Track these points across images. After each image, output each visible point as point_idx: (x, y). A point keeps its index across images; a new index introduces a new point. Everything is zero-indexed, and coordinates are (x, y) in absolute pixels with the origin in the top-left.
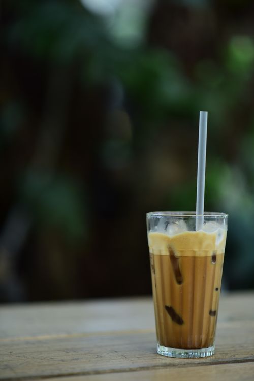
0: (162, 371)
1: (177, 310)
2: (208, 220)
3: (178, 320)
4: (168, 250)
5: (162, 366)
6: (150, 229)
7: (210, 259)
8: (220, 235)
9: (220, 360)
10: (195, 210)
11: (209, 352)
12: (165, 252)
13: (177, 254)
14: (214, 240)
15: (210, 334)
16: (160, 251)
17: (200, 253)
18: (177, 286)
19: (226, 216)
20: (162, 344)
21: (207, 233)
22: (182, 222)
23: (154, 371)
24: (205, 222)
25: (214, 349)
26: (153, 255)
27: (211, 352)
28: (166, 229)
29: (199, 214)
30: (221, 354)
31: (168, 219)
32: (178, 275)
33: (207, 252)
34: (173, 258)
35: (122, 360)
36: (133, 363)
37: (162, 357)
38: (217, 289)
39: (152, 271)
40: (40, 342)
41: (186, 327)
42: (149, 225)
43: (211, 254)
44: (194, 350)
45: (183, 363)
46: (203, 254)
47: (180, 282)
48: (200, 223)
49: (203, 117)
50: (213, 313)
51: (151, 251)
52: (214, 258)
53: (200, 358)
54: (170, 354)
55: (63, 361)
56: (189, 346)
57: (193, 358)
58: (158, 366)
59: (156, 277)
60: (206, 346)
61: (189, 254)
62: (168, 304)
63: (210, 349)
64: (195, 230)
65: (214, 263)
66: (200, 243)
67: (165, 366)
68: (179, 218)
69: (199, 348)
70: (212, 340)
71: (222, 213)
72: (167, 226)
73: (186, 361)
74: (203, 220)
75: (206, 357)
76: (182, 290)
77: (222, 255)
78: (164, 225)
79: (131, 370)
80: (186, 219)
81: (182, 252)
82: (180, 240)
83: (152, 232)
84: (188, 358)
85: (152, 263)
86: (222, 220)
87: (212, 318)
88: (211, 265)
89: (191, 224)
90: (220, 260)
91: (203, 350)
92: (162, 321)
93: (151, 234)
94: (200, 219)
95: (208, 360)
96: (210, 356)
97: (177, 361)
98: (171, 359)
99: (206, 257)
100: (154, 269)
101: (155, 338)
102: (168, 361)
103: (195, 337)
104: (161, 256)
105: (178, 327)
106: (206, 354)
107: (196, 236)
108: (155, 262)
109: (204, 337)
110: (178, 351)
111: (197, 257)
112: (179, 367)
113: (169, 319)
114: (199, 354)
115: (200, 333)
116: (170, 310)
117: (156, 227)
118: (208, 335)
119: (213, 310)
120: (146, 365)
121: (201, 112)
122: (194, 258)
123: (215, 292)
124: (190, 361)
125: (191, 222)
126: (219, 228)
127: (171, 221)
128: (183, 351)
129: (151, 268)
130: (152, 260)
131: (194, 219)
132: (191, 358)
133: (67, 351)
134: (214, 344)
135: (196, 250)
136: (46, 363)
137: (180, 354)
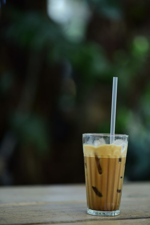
0: (89, 223)
1: (99, 189)
2: (117, 138)
3: (99, 194)
4: (94, 154)
5: (89, 220)
6: (84, 143)
7: (118, 160)
8: (123, 147)
9: (123, 218)
10: (110, 133)
11: (116, 213)
12: (93, 156)
13: (99, 157)
14: (120, 150)
15: (117, 203)
16: (90, 155)
17: (112, 157)
18: (99, 175)
19: (127, 136)
20: (90, 208)
21: (116, 145)
22: (102, 139)
23: (85, 222)
24: (115, 140)
25: (119, 212)
26: (86, 157)
27: (117, 213)
28: (93, 143)
29: (112, 135)
30: (123, 214)
31: (94, 137)
32: (100, 169)
33: (116, 156)
34: (97, 159)
35: (67, 216)
36: (73, 218)
37: (90, 215)
38: (121, 177)
39: (85, 166)
40: (21, 206)
41: (104, 198)
42: (84, 140)
43: (119, 157)
44: (108, 212)
45: (102, 219)
46: (114, 157)
47: (101, 173)
48: (112, 140)
49: (115, 80)
50: (119, 191)
51: (85, 155)
52: (120, 160)
53: (111, 216)
54: (94, 214)
55: (34, 216)
56: (105, 209)
57: (108, 216)
58: (87, 220)
59: (87, 170)
60: (115, 210)
61: (106, 157)
62: (94, 185)
63: (117, 211)
64: (109, 144)
65: (120, 163)
66: (113, 151)
67: (91, 220)
68: (101, 137)
69: (111, 210)
70: (118, 206)
71: (125, 135)
72: (94, 141)
73: (104, 218)
74: (114, 138)
75: (115, 216)
76: (102, 177)
77: (125, 158)
78: (92, 141)
79: (72, 222)
80: (105, 138)
81: (102, 156)
82: (101, 149)
83: (86, 144)
84: (105, 216)
85: (85, 162)
86: (125, 138)
87: (119, 194)
88: (118, 164)
89: (107, 140)
90: (124, 161)
91: (113, 212)
92: (90, 195)
93: (85, 146)
94: (112, 137)
95: (116, 218)
96: (117, 215)
97: (98, 217)
98: (95, 217)
99: (115, 159)
100: (86, 165)
101: (86, 205)
102: (93, 217)
103: (109, 204)
104: (90, 158)
105: (99, 198)
106: (115, 214)
107: (110, 147)
108: (87, 161)
109: (113, 204)
110: (99, 212)
111: (110, 159)
112: (99, 221)
113: (94, 194)
114: (111, 214)
115: (112, 202)
116: (95, 189)
117: (88, 142)
118: (116, 203)
119: (119, 189)
120: (81, 219)
121: (114, 77)
122: (109, 159)
123: (120, 179)
124: (106, 218)
125: (107, 139)
126: (123, 143)
127: (96, 138)
128: (102, 212)
129: (85, 165)
130: (85, 160)
131: (109, 137)
132: (106, 216)
133: (36, 211)
134: (119, 208)
135: (110, 155)
136: (24, 217)
137: (100, 214)
